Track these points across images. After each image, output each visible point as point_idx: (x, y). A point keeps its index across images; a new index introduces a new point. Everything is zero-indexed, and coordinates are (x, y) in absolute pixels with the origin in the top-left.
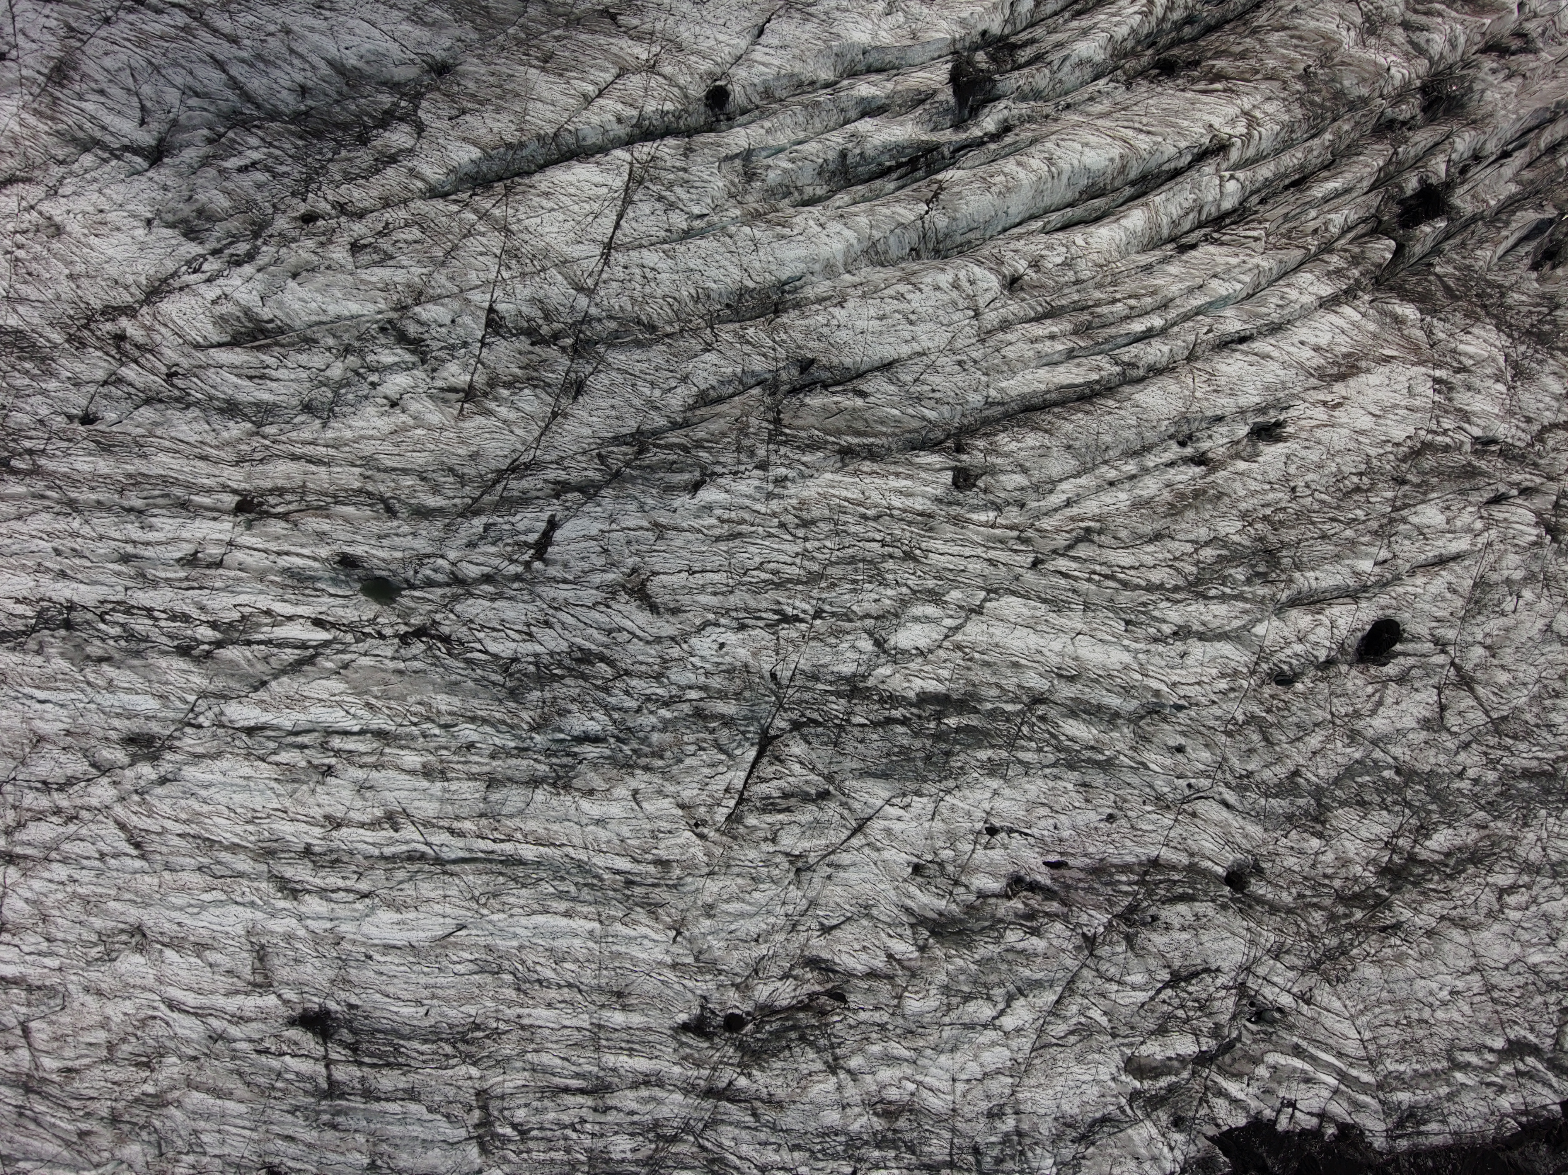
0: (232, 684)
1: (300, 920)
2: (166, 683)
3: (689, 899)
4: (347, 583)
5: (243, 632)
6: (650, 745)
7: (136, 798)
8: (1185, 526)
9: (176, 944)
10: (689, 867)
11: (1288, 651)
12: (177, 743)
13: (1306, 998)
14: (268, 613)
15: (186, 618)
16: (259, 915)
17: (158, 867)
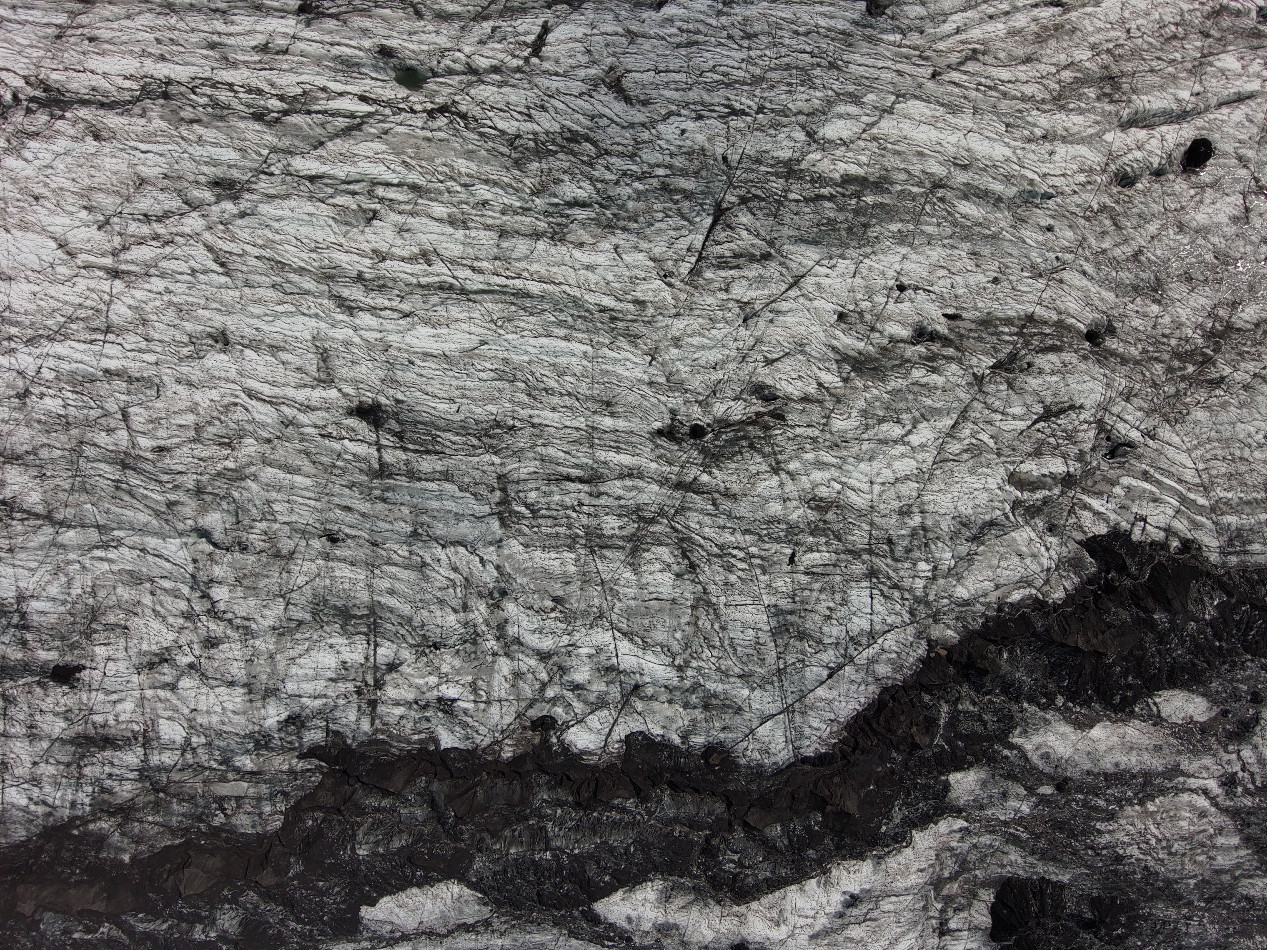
0: (297, 143)
1: (356, 329)
2: (244, 140)
3: (661, 333)
4: (384, 69)
5: (305, 103)
6: (627, 211)
7: (221, 227)
8: (1048, 51)
9: (255, 345)
10: (661, 308)
11: (1130, 156)
12: (253, 186)
13: (1151, 435)
14: (324, 89)
15: (259, 92)
16: (322, 325)
17: (239, 283)
